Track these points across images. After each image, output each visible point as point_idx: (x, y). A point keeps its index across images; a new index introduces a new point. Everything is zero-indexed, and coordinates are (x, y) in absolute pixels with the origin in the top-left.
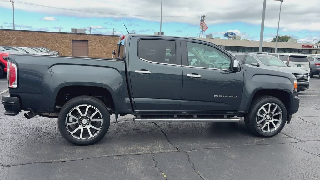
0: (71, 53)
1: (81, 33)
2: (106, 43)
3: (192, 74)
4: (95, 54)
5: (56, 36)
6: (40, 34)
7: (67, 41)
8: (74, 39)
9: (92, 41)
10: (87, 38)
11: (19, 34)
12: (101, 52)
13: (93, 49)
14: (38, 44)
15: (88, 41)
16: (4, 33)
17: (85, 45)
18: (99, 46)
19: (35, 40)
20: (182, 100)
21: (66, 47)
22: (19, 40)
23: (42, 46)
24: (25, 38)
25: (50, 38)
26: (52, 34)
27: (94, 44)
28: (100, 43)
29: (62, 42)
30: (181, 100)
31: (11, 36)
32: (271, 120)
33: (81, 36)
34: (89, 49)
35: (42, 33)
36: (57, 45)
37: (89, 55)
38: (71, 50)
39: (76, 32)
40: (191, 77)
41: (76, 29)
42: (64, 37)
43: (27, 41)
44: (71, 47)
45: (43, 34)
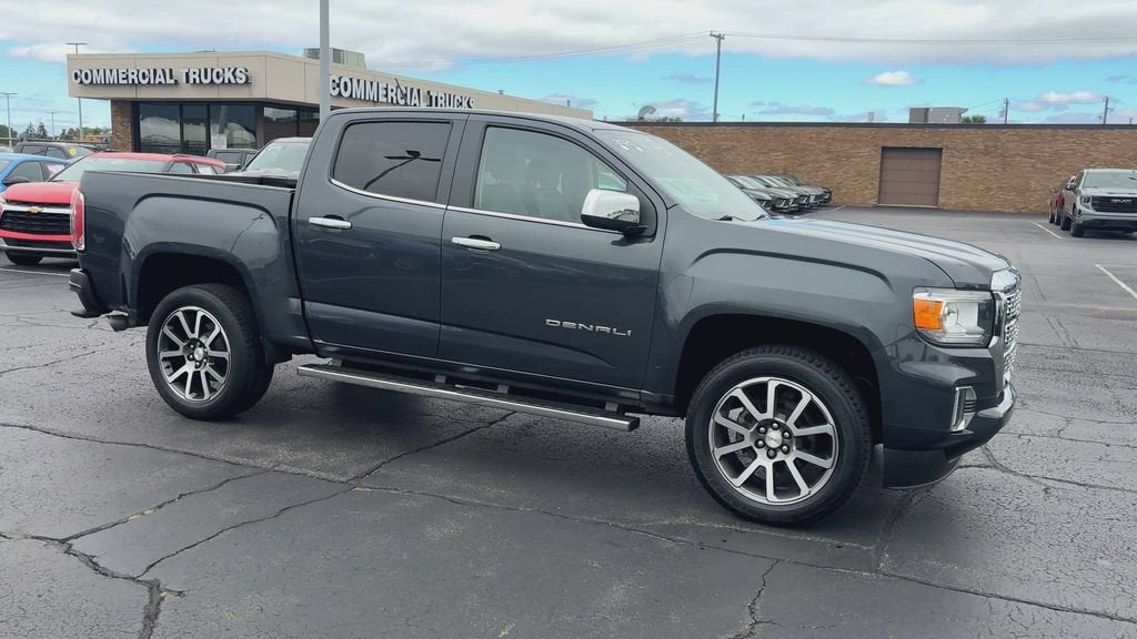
0: (875, 192)
1: (945, 121)
2: (1013, 156)
3: (471, 237)
4: (964, 199)
5: (829, 135)
6: (779, 130)
7: (865, 151)
8: (890, 144)
9: (955, 149)
10: (938, 139)
11: (719, 137)
12: (989, 189)
13: (959, 179)
14: (771, 163)
15: (940, 150)
16: (679, 133)
17: (927, 164)
18: (984, 167)
19: (765, 150)
20: (445, 324)
21: (859, 174)
22: (715, 154)
23: (781, 171)
24: (733, 146)
25: (810, 143)
26: (818, 129)
27: (961, 162)
28: (986, 155)
29: (848, 158)
30: (440, 323)
31: (696, 143)
32: (786, 453)
33: (918, 132)
34: (942, 180)
35: (784, 129)
36: (828, 165)
37: (942, 200)
38: (877, 184)
39: (926, 118)
40: (467, 246)
41: (928, 109)
42: (855, 138)
43: (739, 155)
44: (878, 172)
45: (789, 131)
